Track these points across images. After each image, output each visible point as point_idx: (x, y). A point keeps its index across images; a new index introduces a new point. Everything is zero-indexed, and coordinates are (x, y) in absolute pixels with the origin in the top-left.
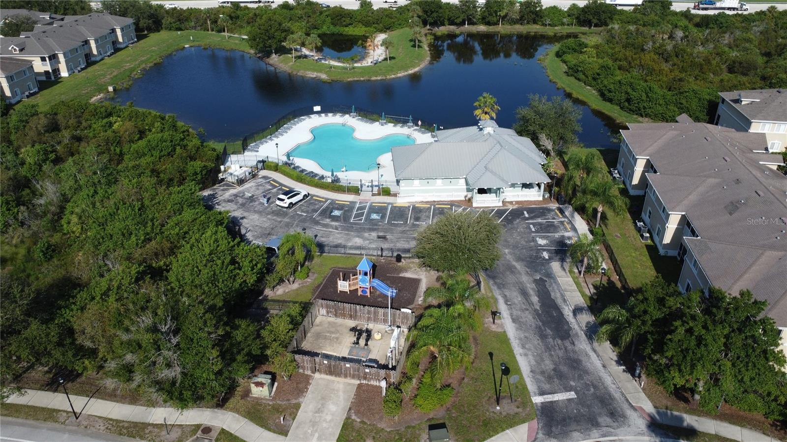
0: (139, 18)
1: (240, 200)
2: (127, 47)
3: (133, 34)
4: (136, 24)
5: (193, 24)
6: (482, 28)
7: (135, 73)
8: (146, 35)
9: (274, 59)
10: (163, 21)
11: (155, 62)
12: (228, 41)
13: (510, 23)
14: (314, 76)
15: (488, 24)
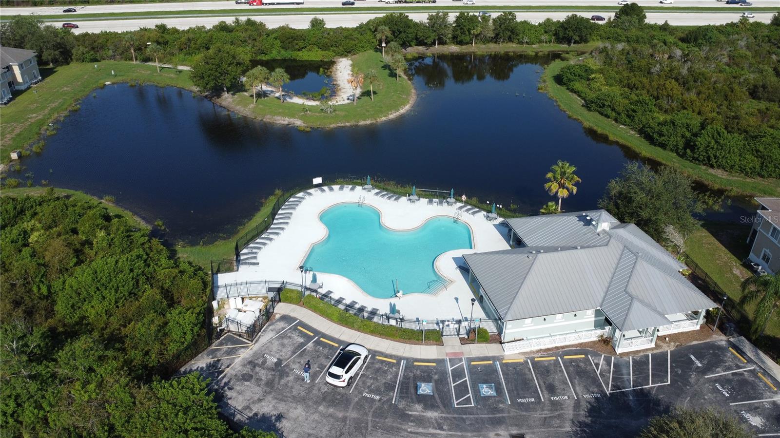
0: (41, 49)
1: (263, 374)
2: (29, 88)
3: (36, 71)
4: (39, 57)
5: (111, 53)
6: (454, 48)
7: (46, 127)
8: (52, 69)
9: (227, 99)
10: (74, 51)
11: (70, 109)
12: (161, 75)
13: (483, 42)
14: (286, 123)
15: (460, 43)
